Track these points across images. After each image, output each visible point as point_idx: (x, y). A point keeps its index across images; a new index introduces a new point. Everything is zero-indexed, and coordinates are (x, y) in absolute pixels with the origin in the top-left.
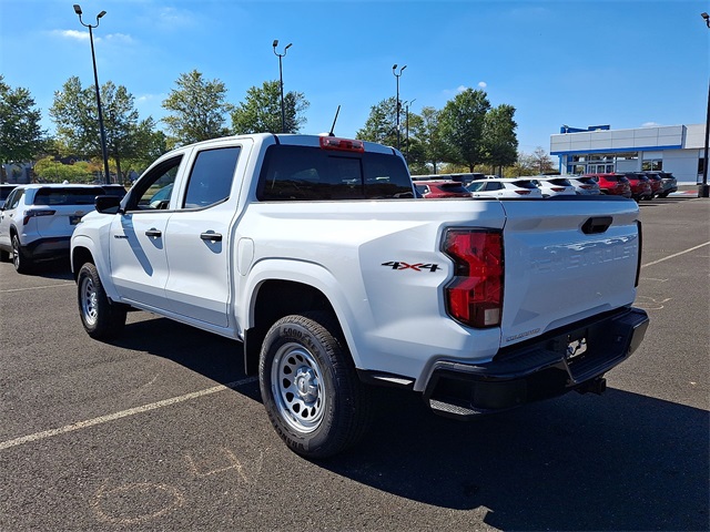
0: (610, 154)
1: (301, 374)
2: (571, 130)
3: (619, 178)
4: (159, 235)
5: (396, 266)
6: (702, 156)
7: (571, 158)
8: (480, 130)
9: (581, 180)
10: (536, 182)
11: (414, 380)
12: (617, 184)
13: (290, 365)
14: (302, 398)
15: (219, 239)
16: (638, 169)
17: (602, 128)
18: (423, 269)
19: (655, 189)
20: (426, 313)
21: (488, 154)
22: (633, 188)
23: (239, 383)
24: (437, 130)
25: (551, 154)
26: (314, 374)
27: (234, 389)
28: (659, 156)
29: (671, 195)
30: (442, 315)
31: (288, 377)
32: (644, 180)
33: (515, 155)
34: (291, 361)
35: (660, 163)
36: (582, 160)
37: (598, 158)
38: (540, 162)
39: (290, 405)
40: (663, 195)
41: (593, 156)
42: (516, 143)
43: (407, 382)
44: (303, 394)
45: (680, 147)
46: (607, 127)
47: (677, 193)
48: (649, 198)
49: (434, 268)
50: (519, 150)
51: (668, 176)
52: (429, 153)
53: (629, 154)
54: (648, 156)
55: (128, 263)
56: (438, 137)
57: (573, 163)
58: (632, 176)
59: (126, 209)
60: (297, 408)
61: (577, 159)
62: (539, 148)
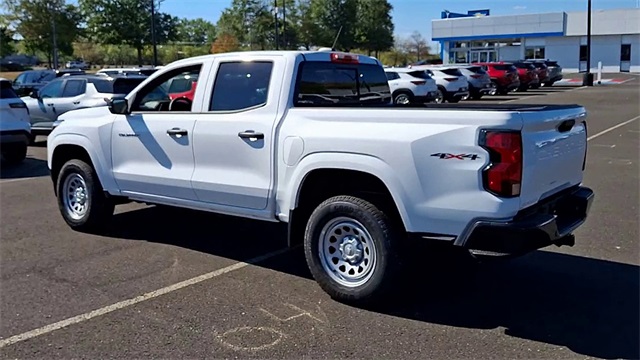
0: (492, 40)
1: (347, 240)
2: (452, 15)
3: (507, 67)
4: (184, 134)
5: (443, 156)
6: (585, 43)
7: (453, 44)
8: (354, 12)
9: (471, 69)
10: (429, 72)
11: (456, 237)
12: (506, 73)
13: (336, 236)
14: (348, 261)
15: (260, 137)
16: (521, 57)
17: (482, 12)
18: (465, 159)
19: (542, 78)
20: (468, 188)
21: (363, 38)
22: (521, 77)
23: (262, 258)
24: (310, 11)
25: (433, 39)
26: (360, 241)
27: (255, 264)
28: (541, 43)
29: (556, 83)
30: (481, 190)
31: (334, 245)
32: (532, 68)
33: (392, 38)
34: (338, 232)
35: (542, 50)
36: (463, 45)
37: (480, 45)
38: (417, 47)
39: (336, 267)
40: (549, 84)
41: (476, 41)
42: (392, 26)
43: (451, 239)
44: (350, 257)
45: (561, 34)
46: (487, 12)
47: (562, 81)
48: (536, 86)
49: (474, 157)
50: (395, 34)
51: (554, 64)
52: (301, 35)
53: (511, 40)
54: (530, 43)
55: (138, 158)
56: (311, 18)
57: (455, 50)
58: (519, 65)
59: (132, 110)
60: (343, 268)
61: (459, 46)
62: (416, 32)
